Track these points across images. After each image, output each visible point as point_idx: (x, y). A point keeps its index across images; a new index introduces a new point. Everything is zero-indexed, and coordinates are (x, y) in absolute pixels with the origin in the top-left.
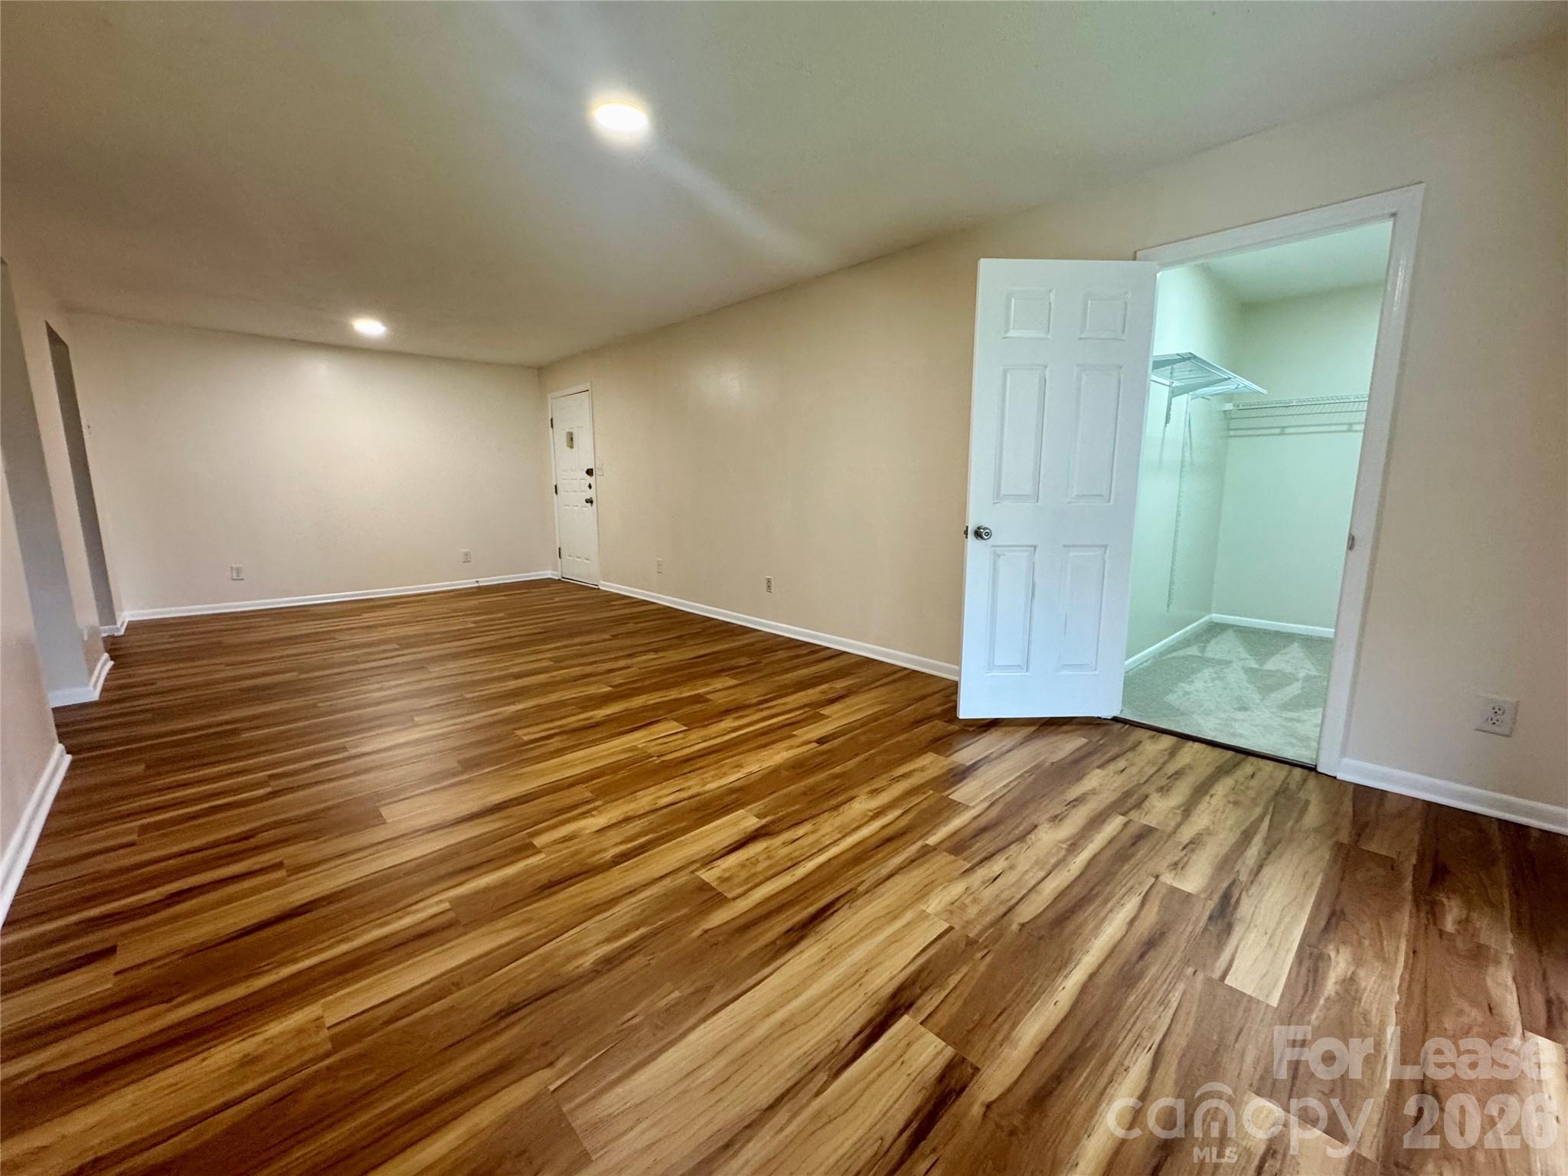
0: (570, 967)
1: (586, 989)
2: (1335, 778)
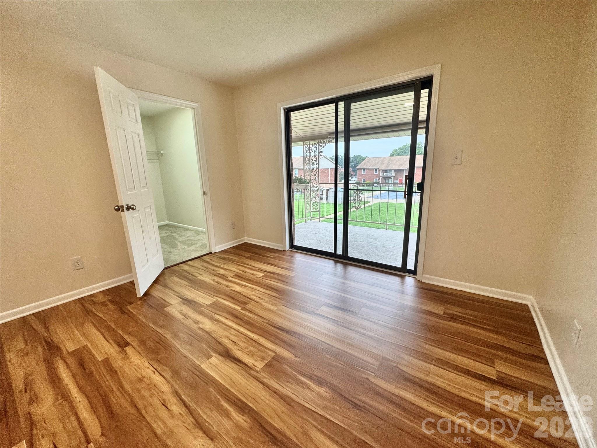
0: (327, 395)
1: (335, 384)
2: (216, 252)
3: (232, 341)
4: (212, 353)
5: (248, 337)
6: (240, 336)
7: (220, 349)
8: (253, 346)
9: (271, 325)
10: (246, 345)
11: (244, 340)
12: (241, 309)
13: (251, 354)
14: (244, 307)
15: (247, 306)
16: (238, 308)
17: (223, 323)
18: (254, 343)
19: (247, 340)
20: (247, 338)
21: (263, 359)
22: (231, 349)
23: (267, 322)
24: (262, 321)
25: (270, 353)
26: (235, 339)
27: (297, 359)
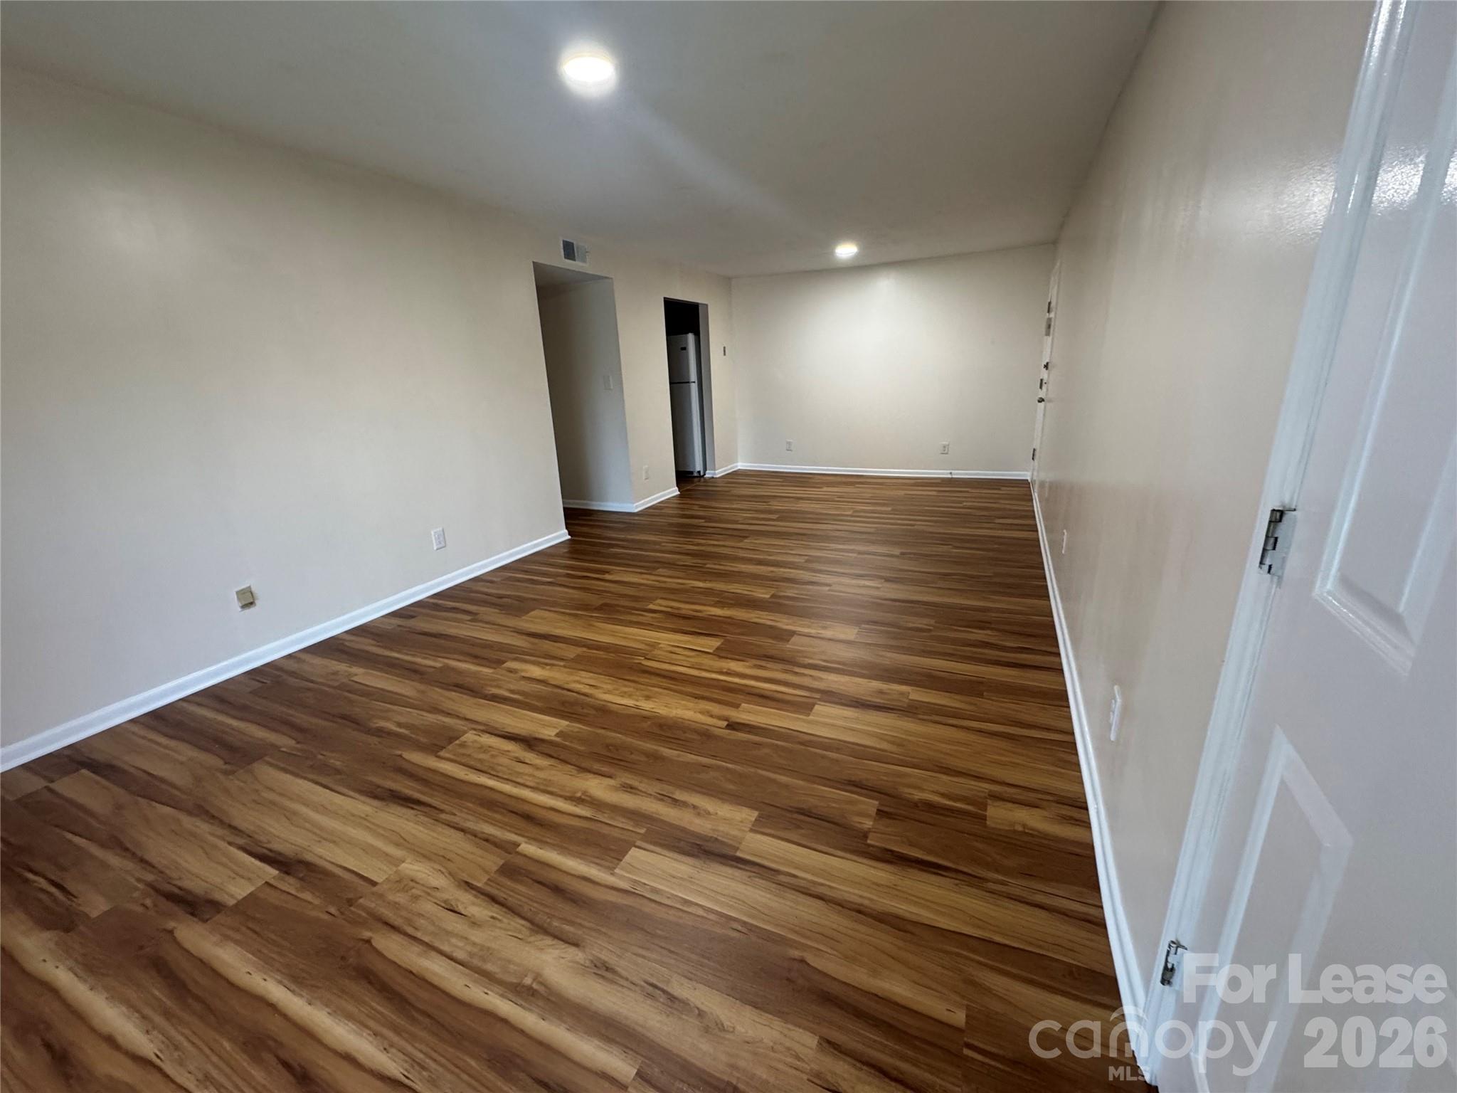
3: (527, 763)
4: (558, 739)
5: (491, 774)
6: (510, 774)
7: (544, 748)
8: (481, 761)
9: (435, 808)
10: (495, 761)
11: (500, 767)
12: (519, 845)
13: (484, 749)
14: (509, 856)
15: (501, 862)
16: (528, 848)
17: (561, 796)
18: (479, 766)
19: (493, 769)
20: (492, 772)
21: (463, 745)
22: (525, 750)
23: (443, 816)
24: (455, 815)
25: (447, 755)
26: (520, 768)
27: (399, 752)
